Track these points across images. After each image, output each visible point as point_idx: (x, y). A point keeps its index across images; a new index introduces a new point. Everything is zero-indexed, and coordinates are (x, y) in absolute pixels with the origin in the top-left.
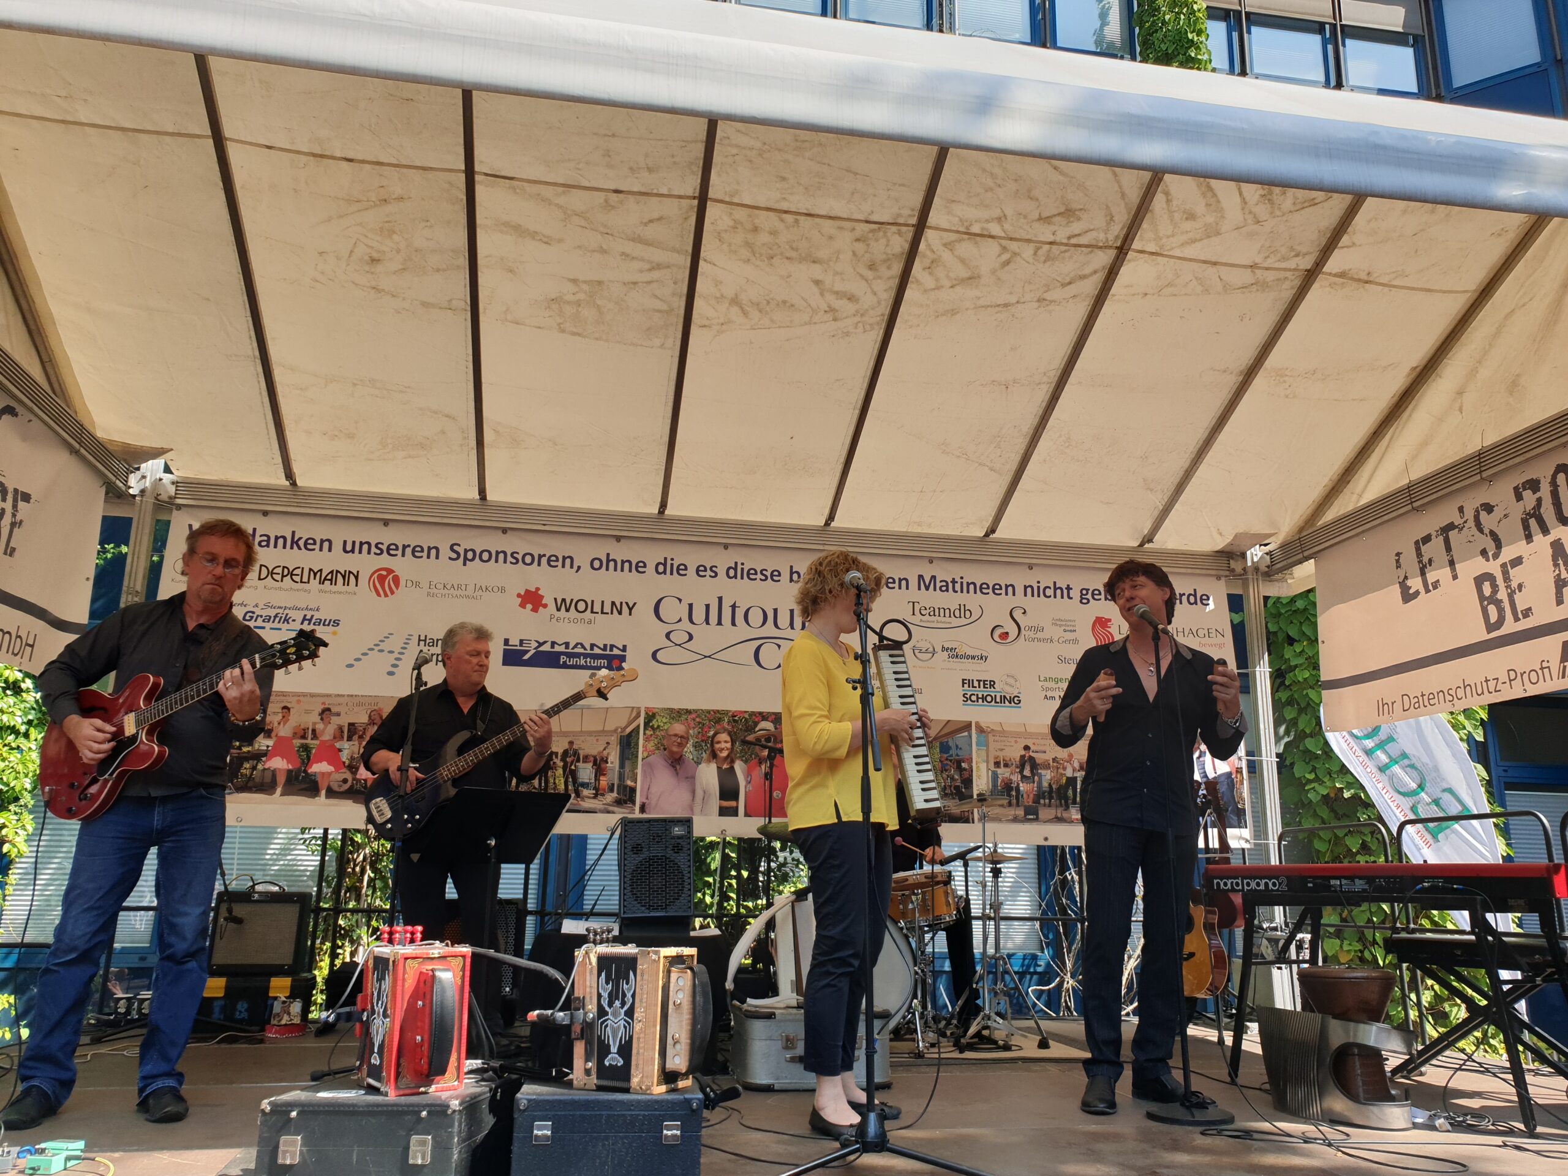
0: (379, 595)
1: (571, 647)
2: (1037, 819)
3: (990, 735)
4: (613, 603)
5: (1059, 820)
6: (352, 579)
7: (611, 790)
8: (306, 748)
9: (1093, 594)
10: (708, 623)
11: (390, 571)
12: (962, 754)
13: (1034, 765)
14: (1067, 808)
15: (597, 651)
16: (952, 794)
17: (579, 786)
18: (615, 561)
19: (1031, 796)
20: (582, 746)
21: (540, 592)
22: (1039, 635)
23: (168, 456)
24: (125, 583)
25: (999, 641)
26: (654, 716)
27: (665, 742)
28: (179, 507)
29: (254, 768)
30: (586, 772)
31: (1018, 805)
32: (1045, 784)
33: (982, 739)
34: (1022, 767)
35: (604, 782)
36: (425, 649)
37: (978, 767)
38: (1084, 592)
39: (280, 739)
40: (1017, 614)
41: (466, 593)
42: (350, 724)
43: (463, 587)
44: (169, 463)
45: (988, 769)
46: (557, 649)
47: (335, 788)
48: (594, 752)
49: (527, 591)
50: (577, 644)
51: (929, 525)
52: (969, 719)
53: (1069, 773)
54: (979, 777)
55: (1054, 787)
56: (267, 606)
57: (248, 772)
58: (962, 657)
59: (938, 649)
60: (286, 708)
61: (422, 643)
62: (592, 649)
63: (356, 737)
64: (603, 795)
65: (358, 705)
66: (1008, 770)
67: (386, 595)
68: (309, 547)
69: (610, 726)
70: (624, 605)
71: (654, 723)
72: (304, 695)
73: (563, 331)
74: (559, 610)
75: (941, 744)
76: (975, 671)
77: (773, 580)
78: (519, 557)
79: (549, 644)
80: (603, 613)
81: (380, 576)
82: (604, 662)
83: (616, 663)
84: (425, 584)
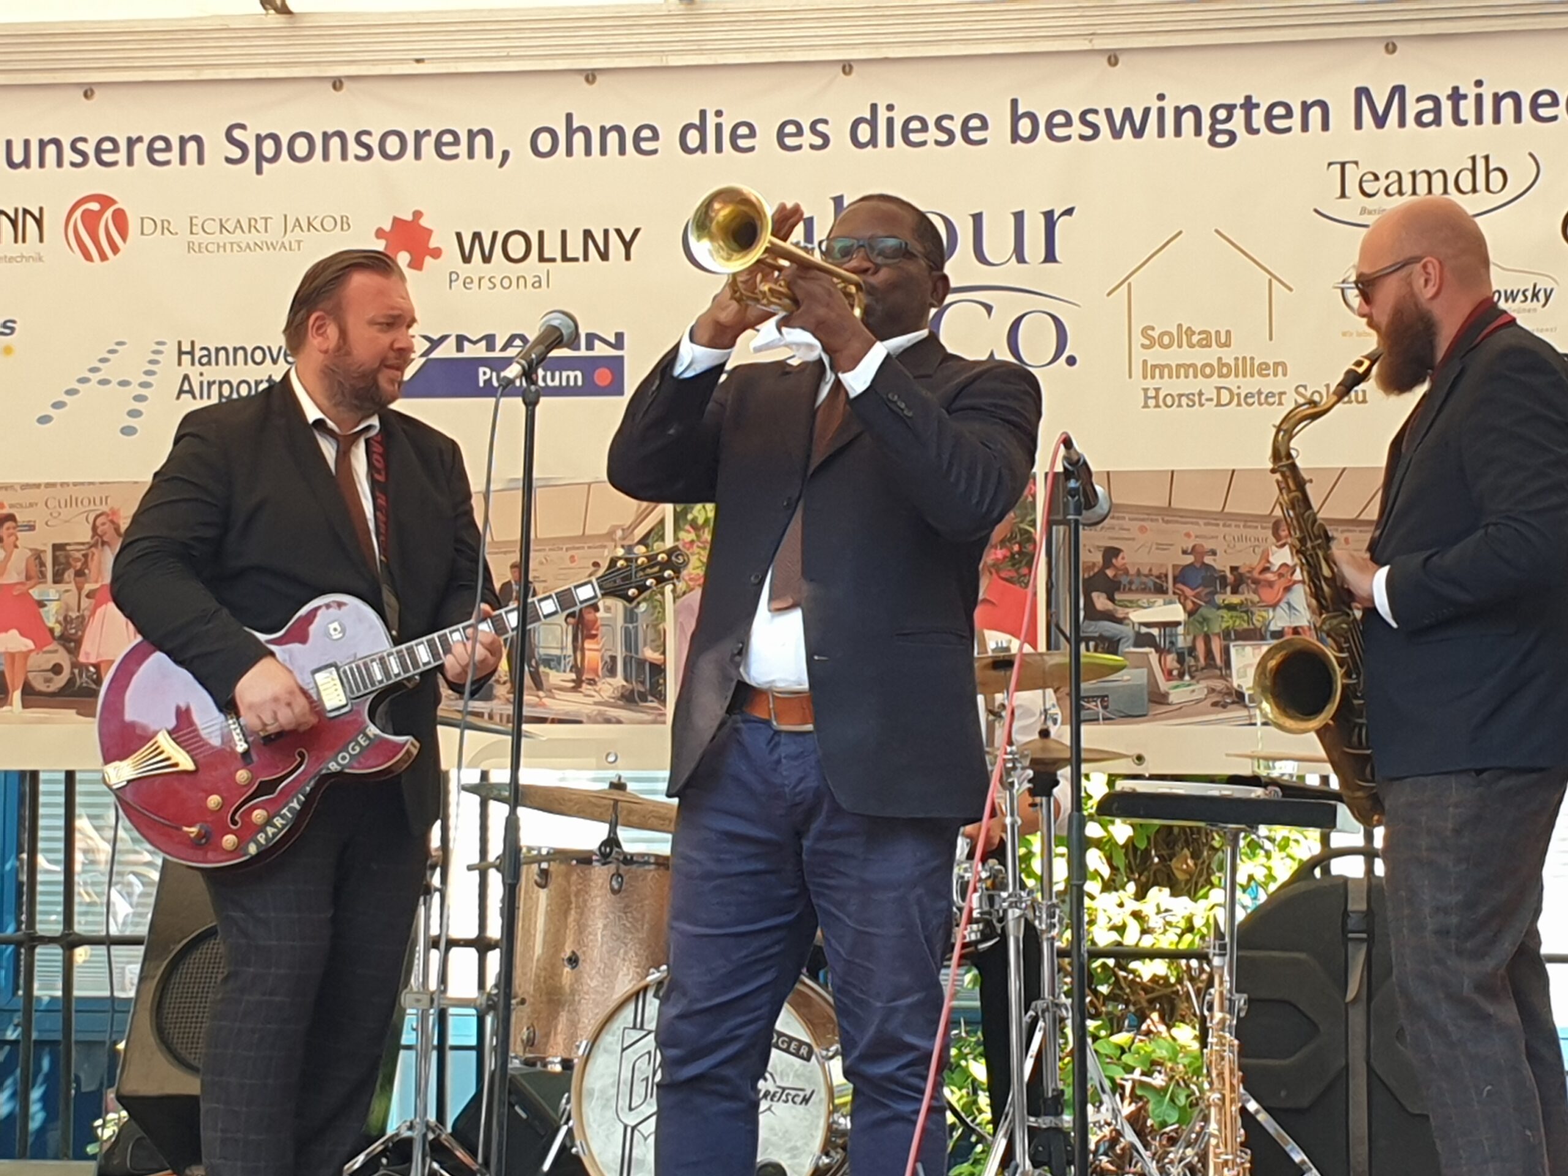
0: (88, 257)
1: (499, 344)
4: (588, 234)
6: (31, 224)
7: (611, 671)
11: (106, 201)
17: (539, 667)
18: (585, 130)
20: (542, 573)
21: (424, 222)
30: (552, 633)
35: (593, 652)
36: (194, 372)
41: (268, 238)
42: (56, 547)
43: (261, 225)
46: (471, 351)
47: (39, 684)
49: (396, 221)
50: (513, 338)
61: (186, 359)
63: (70, 574)
64: (592, 683)
65: (73, 502)
67: (103, 257)
69: (598, 525)
70: (613, 236)
71: (698, 513)
74: (467, 259)
77: (967, 140)
78: (373, 141)
79: (451, 342)
80: (565, 258)
81: (86, 213)
82: (575, 376)
83: (602, 376)
84: (180, 225)
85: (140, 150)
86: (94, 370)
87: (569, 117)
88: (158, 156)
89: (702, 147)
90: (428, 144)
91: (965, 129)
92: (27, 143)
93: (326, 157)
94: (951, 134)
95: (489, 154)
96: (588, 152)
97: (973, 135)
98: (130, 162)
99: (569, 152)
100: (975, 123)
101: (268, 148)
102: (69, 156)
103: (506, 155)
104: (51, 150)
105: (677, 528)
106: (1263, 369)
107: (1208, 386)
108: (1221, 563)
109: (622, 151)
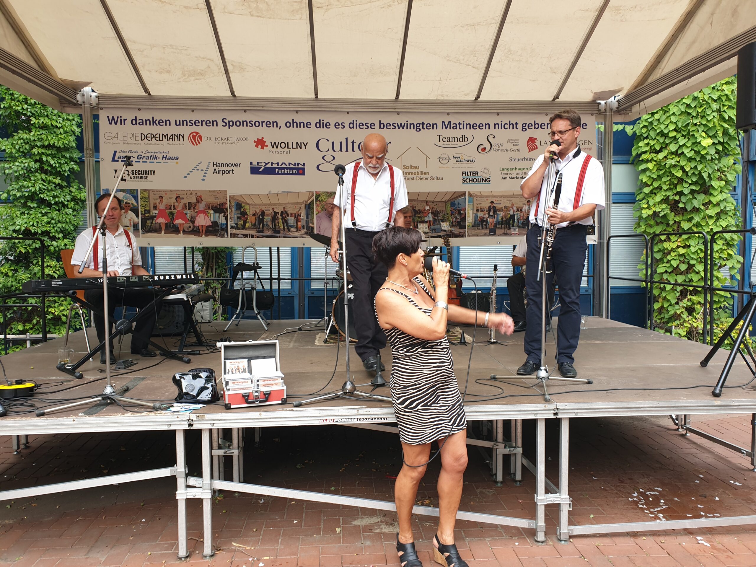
0: (194, 144)
1: (280, 164)
2: (495, 234)
3: (475, 198)
4: (297, 143)
5: (506, 234)
6: (181, 137)
7: (304, 229)
8: (172, 213)
9: (528, 126)
10: (341, 151)
11: (197, 133)
12: (461, 207)
13: (495, 210)
14: (510, 228)
15: (292, 166)
16: (456, 225)
17: (289, 227)
18: (296, 123)
19: (493, 224)
20: (289, 209)
21: (264, 140)
22: (501, 148)
23: (91, 85)
24: (85, 145)
25: (481, 152)
26: (319, 195)
27: (325, 207)
28: (102, 109)
29: (152, 223)
30: (292, 221)
31: (486, 228)
32: (500, 218)
33: (471, 199)
34: (489, 211)
35: (300, 224)
37: (468, 212)
38: (524, 126)
39: (160, 211)
40: (490, 139)
41: (232, 142)
42: (189, 203)
43: (230, 139)
44: (93, 88)
45: (473, 213)
46: (274, 166)
47: (186, 230)
48: (295, 212)
49: (258, 139)
50: (283, 163)
51: (447, 96)
52: (465, 191)
53: (511, 213)
54: (469, 217)
55: (504, 219)
56: (147, 152)
57: (149, 225)
58: (463, 161)
59: (451, 158)
60: (161, 197)
61: (215, 166)
62: (289, 165)
63: (192, 208)
64: (300, 230)
65: (192, 194)
66: (482, 213)
67: (197, 145)
68: (161, 124)
69: (301, 200)
70: (302, 144)
71: (320, 198)
72: (168, 191)
73: (252, 16)
74: (273, 147)
75: (452, 203)
76: (469, 168)
77: (371, 128)
78: (253, 123)
79: (270, 164)
80: (293, 148)
81: (193, 136)
82: (295, 171)
83: (301, 171)
84: (213, 138)
85: (204, 123)
86: (196, 167)
87: (293, 120)
88: (208, 124)
89: (320, 127)
90: (264, 124)
91: (371, 126)
92: (180, 121)
93: (243, 126)
94: (368, 126)
95: (277, 127)
96: (297, 127)
97: (372, 127)
98: (202, 125)
99: (293, 127)
100: (373, 125)
101: (231, 124)
102: (189, 123)
103: (280, 127)
104: (185, 122)
105: (316, 201)
106: (425, 173)
107: (415, 176)
108: (417, 209)
109: (304, 127)
